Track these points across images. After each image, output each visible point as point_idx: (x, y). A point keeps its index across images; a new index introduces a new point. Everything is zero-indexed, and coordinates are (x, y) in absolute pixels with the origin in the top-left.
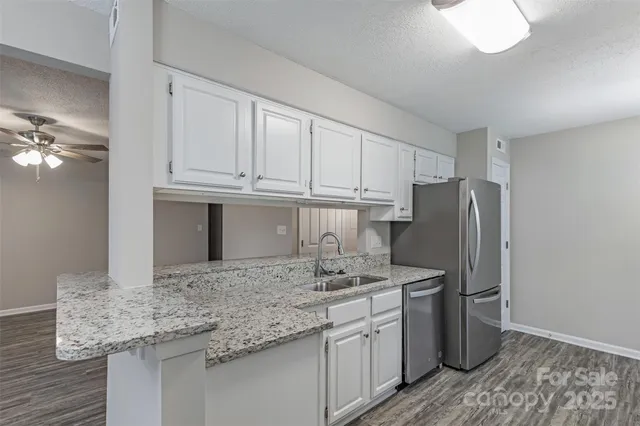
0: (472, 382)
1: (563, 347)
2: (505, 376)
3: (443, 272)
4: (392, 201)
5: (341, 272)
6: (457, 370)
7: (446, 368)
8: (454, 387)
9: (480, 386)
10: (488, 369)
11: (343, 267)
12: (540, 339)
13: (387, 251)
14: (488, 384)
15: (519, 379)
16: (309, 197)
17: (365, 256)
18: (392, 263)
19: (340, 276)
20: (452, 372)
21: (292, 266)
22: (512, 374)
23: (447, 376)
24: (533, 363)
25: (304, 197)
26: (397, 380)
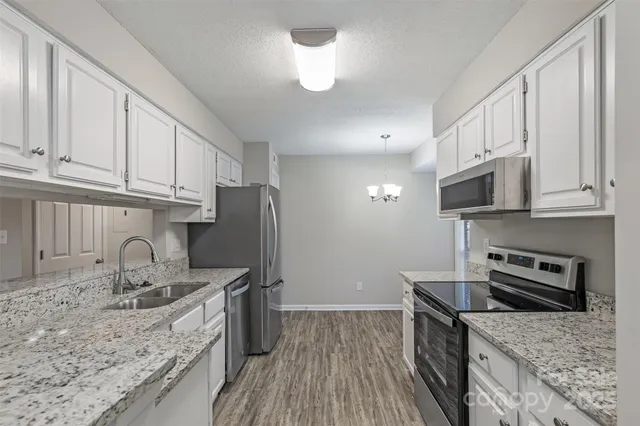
0: (274, 360)
1: (316, 314)
2: (294, 346)
3: (248, 270)
4: (200, 201)
5: (145, 284)
6: (259, 355)
7: (250, 357)
8: (264, 369)
9: (281, 362)
10: (281, 346)
11: (145, 278)
12: (301, 312)
13: (185, 254)
14: (285, 357)
15: (302, 346)
16: (124, 192)
17: (166, 263)
18: (191, 267)
19: (148, 289)
20: (256, 358)
21: (83, 285)
22: (297, 343)
23: (254, 363)
24: (304, 331)
25: (118, 191)
26: (222, 382)
